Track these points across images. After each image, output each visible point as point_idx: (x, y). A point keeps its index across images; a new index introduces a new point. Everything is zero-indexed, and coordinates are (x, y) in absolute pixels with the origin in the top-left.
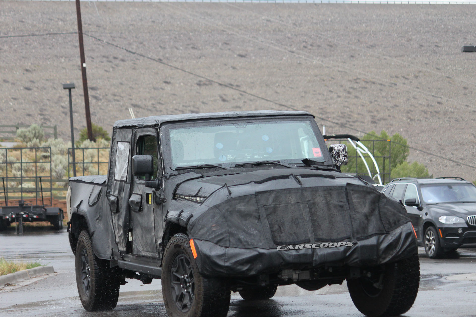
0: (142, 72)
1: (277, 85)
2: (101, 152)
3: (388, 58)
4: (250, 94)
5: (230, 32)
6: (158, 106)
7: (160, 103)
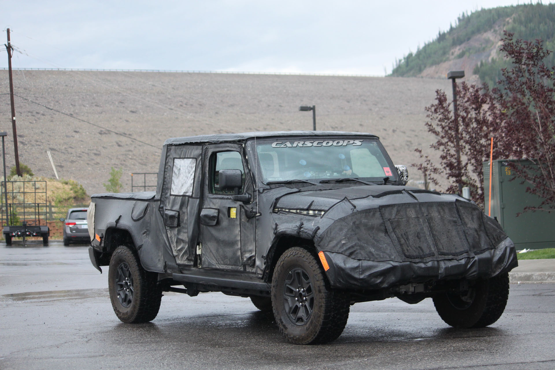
0: (58, 124)
1: (160, 134)
2: (26, 184)
3: (244, 114)
4: (138, 141)
5: (125, 94)
6: (70, 150)
7: (71, 147)
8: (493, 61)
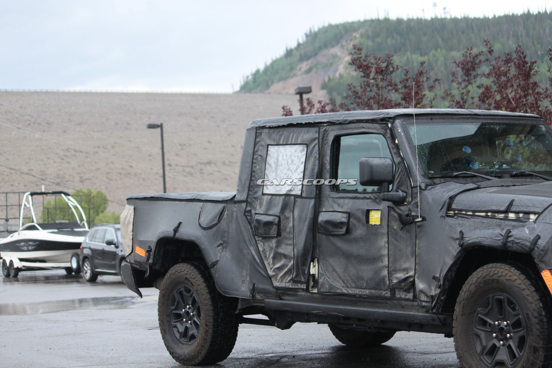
3: (92, 133)
8: (341, 76)
